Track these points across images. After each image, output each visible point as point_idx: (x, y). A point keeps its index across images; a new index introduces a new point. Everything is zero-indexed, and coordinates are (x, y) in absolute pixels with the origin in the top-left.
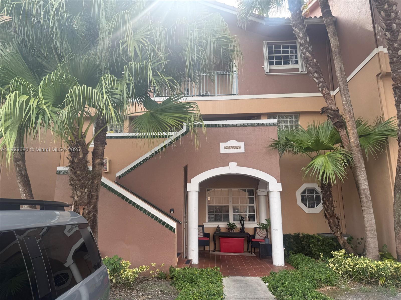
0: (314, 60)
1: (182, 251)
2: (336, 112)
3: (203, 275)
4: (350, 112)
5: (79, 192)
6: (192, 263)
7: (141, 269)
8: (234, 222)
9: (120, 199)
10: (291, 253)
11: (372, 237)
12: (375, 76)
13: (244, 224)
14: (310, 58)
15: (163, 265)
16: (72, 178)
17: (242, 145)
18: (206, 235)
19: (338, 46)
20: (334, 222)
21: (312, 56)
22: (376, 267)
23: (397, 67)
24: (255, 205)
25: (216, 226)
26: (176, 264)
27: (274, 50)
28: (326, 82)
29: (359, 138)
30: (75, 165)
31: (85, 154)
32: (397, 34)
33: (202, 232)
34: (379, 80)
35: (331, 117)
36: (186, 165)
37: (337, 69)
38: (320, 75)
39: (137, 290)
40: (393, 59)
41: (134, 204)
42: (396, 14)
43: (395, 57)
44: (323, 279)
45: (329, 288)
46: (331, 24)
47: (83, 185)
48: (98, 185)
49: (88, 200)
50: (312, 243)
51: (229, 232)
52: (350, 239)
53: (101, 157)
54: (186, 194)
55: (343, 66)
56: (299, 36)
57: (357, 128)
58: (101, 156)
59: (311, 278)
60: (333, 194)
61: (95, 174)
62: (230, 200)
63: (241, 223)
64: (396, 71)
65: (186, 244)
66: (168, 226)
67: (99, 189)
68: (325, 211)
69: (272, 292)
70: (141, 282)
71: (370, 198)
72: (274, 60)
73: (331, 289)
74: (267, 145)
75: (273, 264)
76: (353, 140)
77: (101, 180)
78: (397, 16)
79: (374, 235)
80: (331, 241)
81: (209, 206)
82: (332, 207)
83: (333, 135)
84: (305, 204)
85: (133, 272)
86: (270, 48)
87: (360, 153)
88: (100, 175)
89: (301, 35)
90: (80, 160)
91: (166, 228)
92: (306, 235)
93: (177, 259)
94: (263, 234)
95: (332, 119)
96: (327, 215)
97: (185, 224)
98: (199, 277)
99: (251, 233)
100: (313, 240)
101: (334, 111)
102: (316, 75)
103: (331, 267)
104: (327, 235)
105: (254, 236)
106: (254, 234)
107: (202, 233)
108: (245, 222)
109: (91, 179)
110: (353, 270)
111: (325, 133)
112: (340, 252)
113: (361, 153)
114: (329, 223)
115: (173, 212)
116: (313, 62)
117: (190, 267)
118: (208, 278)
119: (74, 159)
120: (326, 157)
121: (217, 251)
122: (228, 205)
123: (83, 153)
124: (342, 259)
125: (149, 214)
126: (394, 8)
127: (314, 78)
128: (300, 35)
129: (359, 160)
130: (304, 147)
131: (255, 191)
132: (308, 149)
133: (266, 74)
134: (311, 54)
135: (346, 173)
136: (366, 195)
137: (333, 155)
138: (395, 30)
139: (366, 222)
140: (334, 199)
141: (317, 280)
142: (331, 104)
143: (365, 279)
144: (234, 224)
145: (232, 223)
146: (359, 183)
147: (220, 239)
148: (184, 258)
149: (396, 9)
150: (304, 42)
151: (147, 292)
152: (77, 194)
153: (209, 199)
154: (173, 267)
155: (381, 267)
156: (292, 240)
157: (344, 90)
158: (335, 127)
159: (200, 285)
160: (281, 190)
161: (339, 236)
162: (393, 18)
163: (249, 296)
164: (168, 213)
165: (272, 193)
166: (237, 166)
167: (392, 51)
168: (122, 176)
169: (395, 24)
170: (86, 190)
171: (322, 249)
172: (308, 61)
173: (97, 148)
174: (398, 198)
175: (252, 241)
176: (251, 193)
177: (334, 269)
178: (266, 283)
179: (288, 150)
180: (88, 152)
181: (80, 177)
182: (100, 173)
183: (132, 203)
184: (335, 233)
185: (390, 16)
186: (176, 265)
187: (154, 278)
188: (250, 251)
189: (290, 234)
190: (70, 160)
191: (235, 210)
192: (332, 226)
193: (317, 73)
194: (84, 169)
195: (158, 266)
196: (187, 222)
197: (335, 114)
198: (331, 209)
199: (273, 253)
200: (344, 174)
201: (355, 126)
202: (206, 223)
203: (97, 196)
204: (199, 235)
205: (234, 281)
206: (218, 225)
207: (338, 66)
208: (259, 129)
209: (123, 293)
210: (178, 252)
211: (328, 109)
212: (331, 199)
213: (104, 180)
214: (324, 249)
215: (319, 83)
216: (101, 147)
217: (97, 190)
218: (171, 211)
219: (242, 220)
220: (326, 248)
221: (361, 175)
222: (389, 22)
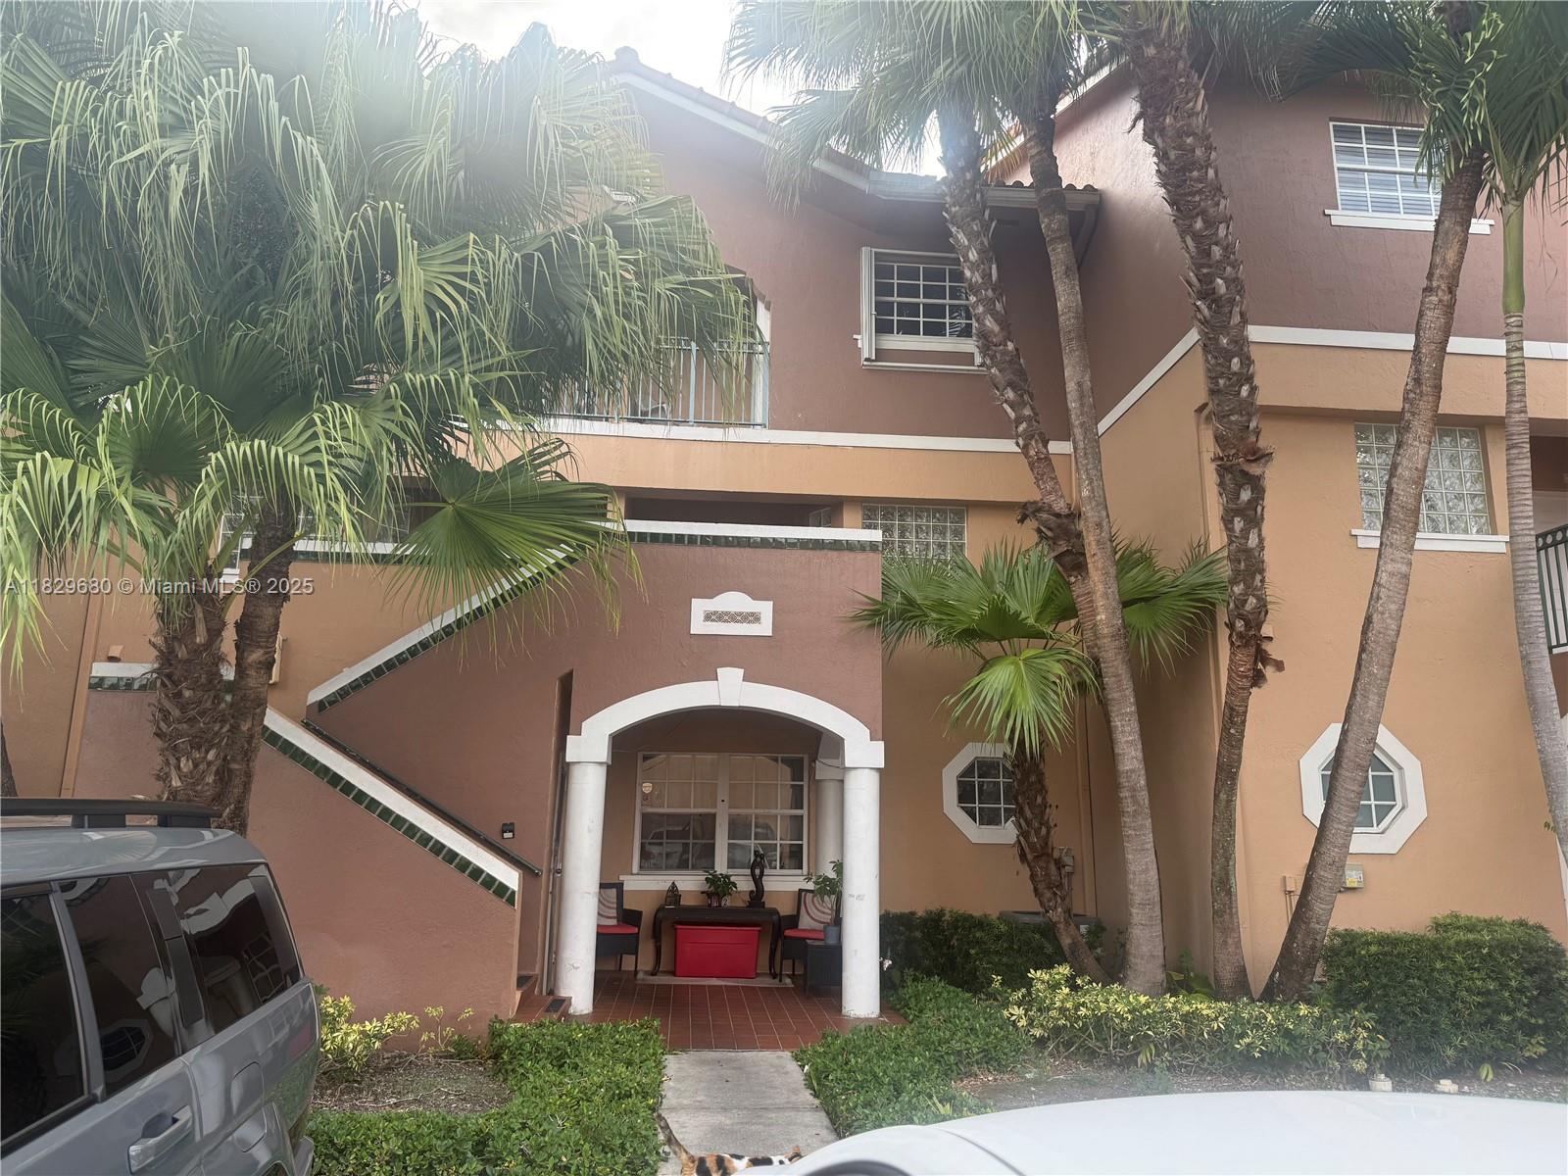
0: (1009, 343)
1: (537, 971)
2: (1065, 521)
3: (601, 1043)
4: (1099, 525)
5: (188, 760)
6: (571, 1011)
7: (388, 1024)
8: (731, 872)
9: (323, 785)
10: (911, 978)
11: (1146, 925)
12: (1193, 412)
13: (764, 878)
14: (995, 336)
15: (469, 1012)
16: (166, 715)
17: (765, 609)
18: (629, 917)
19: (1076, 313)
20: (1047, 875)
21: (1002, 329)
22: (1129, 1011)
23: (1228, 406)
24: (804, 812)
25: (667, 886)
26: (513, 1010)
27: (896, 281)
28: (1041, 420)
29: (1124, 607)
30: (176, 669)
31: (215, 633)
32: (1227, 310)
33: (615, 906)
34: (1203, 427)
35: (1049, 534)
36: (567, 671)
37: (1071, 386)
38: (1022, 396)
39: (375, 1093)
40: (1218, 382)
41: (373, 804)
42: (1228, 249)
43: (1221, 375)
44: (975, 1050)
45: (990, 1079)
46: (1061, 239)
47: (202, 738)
48: (251, 737)
49: (217, 790)
50: (978, 942)
51: (710, 905)
52: (1098, 930)
53: (267, 642)
54: (563, 772)
55: (1087, 378)
56: (967, 260)
57: (1119, 576)
58: (269, 637)
59: (940, 1048)
60: (1047, 782)
61: (242, 699)
62: (723, 793)
63: (753, 874)
64: (1224, 417)
65: (554, 949)
66: (490, 882)
67: (255, 750)
68: (1022, 839)
69: (814, 1090)
70: (388, 1068)
71: (1147, 802)
72: (895, 318)
73: (995, 1080)
74: (848, 615)
75: (844, 1011)
76: (1103, 617)
77: (263, 720)
78: (1229, 257)
79: (1151, 917)
80: (1037, 936)
81: (645, 816)
82: (1041, 824)
83: (1053, 592)
84: (971, 813)
85: (363, 1033)
86: (882, 272)
87: (1124, 658)
88: (261, 704)
89: (973, 255)
90: (196, 651)
91: (482, 891)
92: (961, 915)
93: (518, 995)
94: (824, 913)
95: (1053, 542)
96: (1027, 850)
97: (551, 877)
98: (588, 1047)
99: (785, 909)
100: (978, 935)
101: (1058, 516)
102: (1010, 394)
103: (1013, 1018)
104: (1027, 919)
105: (793, 921)
106: (795, 913)
107: (615, 911)
108: (766, 872)
109: (230, 717)
110: (1072, 1026)
111: (1032, 583)
112: (1055, 971)
113: (1127, 658)
114: (1033, 877)
115: (510, 835)
116: (1005, 353)
117: (559, 1020)
118: (614, 1051)
119: (173, 647)
120: (1020, 668)
121: (665, 972)
122: (712, 811)
123: (208, 630)
124: (1045, 991)
125: (425, 839)
126: (1220, 231)
127: (1005, 405)
128: (970, 254)
129: (1120, 681)
130: (960, 628)
131: (810, 765)
132: (969, 635)
133: (865, 363)
134: (1000, 325)
135: (1068, 724)
136: (1135, 790)
137: (1037, 664)
138: (1222, 296)
139: (1131, 876)
140: (1051, 799)
141: (959, 1052)
142: (1050, 493)
143: (1103, 1051)
144: (728, 877)
145: (721, 874)
146: (1116, 751)
147: (676, 929)
148: (544, 993)
149: (1226, 236)
150: (980, 281)
151: (411, 1097)
152: (179, 765)
153: (647, 788)
154: (501, 1022)
155: (1144, 1013)
156: (918, 934)
157: (1085, 454)
158: (1060, 569)
159: (587, 1070)
160: (883, 766)
161: (1059, 922)
162: (1218, 262)
163: (741, 1101)
164: (495, 838)
165: (853, 773)
166: (744, 680)
167: (1216, 358)
168: (331, 703)
169: (1221, 278)
170: (211, 756)
171: (1006, 965)
172: (988, 349)
173: (255, 610)
174: (1223, 803)
175: (786, 937)
176: (797, 769)
177: (1023, 1022)
178: (802, 1067)
179: (914, 632)
180: (224, 624)
181: (194, 709)
182: (262, 696)
183: (367, 801)
184: (1047, 912)
185: (1209, 254)
186: (512, 1014)
187: (435, 1057)
188: (778, 972)
189: (913, 914)
190: (160, 651)
191: (738, 828)
192: (1041, 887)
193: (1014, 389)
194: (210, 682)
195: (451, 1018)
196: (560, 871)
197: (1059, 526)
198: (1037, 832)
199: (844, 975)
200: (1065, 727)
201: (1113, 571)
202: (632, 874)
203: (249, 775)
204: (599, 914)
205: (703, 1062)
206: (673, 883)
207: (1074, 375)
208: (823, 560)
209: (327, 1101)
210: (524, 973)
211: (1039, 510)
212: (1039, 800)
213: (275, 721)
214: (1012, 962)
215: (1018, 421)
216: (270, 609)
217: (248, 755)
218: (504, 832)
219: (758, 866)
220: (1019, 961)
221: (1123, 726)
222: (1205, 271)
